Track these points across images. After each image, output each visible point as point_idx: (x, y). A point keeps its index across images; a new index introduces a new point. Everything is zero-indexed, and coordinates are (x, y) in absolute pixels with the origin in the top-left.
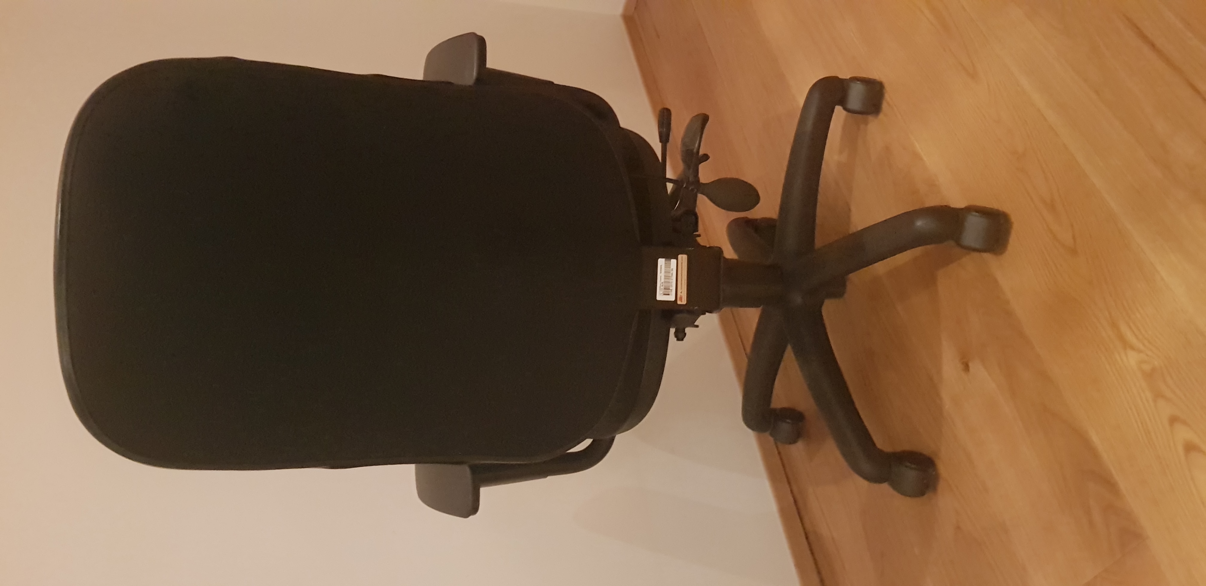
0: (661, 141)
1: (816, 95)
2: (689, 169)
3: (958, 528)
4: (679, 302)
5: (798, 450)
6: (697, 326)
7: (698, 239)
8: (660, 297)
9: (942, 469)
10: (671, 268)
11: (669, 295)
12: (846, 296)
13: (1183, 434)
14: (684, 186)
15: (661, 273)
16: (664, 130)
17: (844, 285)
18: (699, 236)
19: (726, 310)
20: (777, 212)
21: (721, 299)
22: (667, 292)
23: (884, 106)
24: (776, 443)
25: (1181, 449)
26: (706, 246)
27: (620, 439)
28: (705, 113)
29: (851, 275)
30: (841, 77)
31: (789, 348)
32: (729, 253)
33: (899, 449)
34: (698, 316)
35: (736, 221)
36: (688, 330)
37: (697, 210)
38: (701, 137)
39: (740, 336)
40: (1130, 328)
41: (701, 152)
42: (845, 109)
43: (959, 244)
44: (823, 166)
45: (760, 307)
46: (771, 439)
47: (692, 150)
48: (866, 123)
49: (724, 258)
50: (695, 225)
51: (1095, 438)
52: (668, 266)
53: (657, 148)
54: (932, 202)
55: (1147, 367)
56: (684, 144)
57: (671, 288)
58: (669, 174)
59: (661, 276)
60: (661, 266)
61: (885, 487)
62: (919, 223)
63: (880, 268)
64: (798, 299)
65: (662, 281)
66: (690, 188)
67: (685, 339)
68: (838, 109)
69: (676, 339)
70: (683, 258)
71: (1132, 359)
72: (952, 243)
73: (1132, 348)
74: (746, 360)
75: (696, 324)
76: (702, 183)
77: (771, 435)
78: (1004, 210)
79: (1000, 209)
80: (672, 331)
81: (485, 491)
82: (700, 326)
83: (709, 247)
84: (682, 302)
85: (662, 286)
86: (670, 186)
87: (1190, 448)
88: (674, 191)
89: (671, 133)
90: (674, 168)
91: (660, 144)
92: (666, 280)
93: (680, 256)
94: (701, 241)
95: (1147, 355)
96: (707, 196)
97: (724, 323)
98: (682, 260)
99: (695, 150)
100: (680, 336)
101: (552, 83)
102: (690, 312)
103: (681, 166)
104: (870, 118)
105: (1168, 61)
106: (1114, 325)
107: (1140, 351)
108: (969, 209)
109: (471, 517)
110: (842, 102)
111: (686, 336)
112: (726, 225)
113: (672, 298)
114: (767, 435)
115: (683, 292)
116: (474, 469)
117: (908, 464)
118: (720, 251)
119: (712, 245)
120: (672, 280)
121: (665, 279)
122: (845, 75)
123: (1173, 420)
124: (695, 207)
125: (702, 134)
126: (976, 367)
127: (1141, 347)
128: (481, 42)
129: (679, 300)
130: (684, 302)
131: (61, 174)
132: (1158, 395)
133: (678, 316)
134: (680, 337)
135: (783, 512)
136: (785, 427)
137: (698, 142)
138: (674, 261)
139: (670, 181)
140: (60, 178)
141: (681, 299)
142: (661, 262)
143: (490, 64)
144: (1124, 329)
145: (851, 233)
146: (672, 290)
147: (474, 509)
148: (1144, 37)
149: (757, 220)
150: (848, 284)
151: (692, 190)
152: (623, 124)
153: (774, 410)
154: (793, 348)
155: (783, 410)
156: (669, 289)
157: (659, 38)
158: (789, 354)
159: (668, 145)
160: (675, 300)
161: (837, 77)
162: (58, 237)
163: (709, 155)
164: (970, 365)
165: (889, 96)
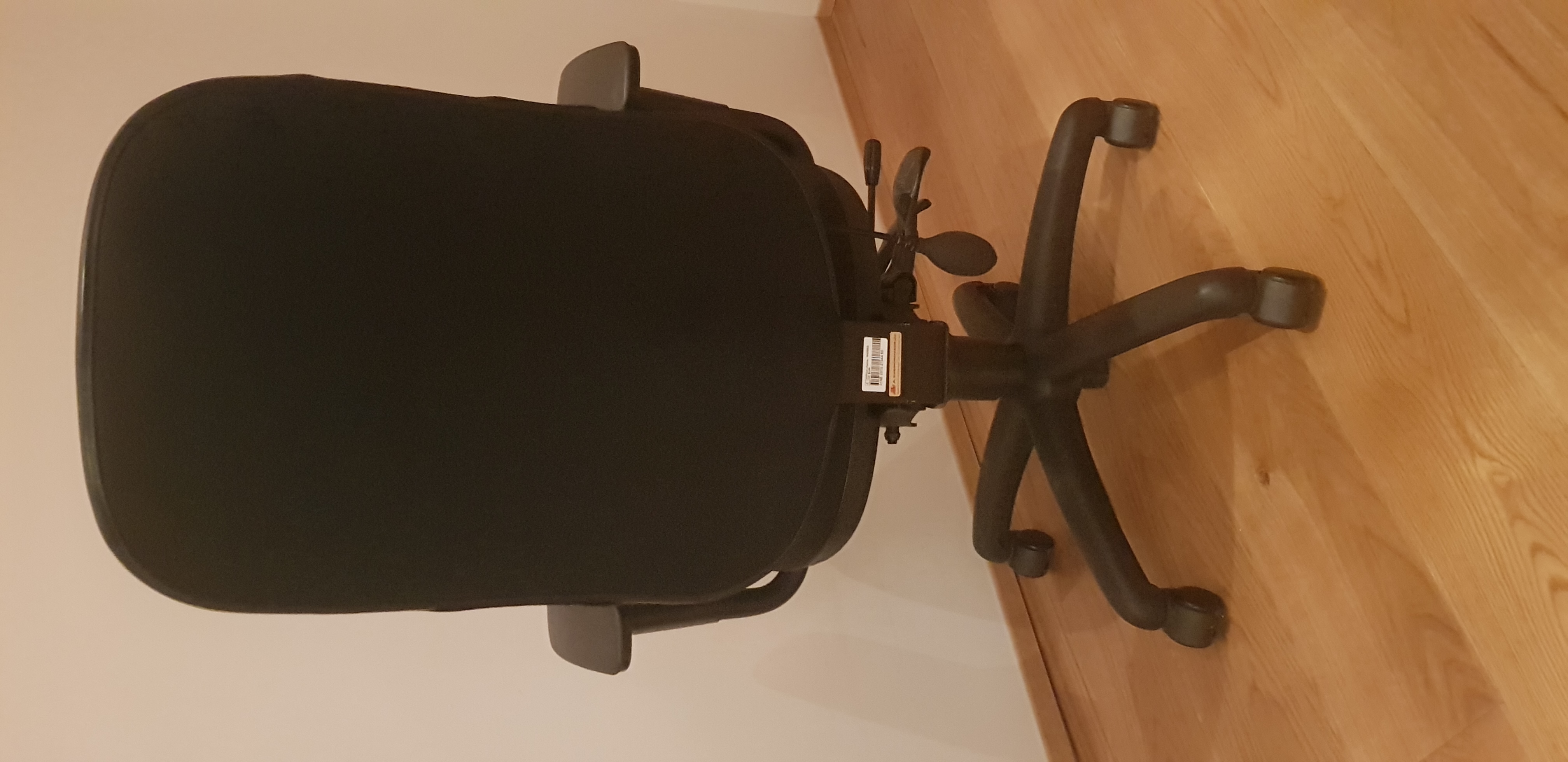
0: (868, 183)
1: (1070, 125)
2: (904, 220)
3: (1254, 688)
4: (891, 394)
5: (1045, 584)
6: (914, 425)
7: (916, 311)
8: (866, 387)
9: (1235, 610)
10: (881, 349)
11: (878, 384)
12: (1108, 384)
13: (1548, 568)
14: (898, 242)
15: (867, 356)
16: (872, 168)
17: (1106, 371)
18: (917, 306)
19: (953, 403)
20: (1020, 274)
21: (946, 391)
22: (875, 380)
23: (1160, 137)
24: (1017, 576)
25: (1545, 588)
26: (926, 321)
27: (815, 572)
28: (926, 146)
29: (1116, 357)
30: (1102, 99)
31: (1034, 454)
32: (957, 329)
33: (1177, 584)
34: (917, 412)
35: (964, 286)
36: (902, 430)
37: (914, 274)
38: (920, 179)
39: (970, 436)
40: (1480, 428)
41: (920, 197)
42: (1109, 141)
43: (1258, 320)
44: (1079, 215)
45: (995, 399)
46: (1011, 571)
47: (908, 195)
48: (1135, 159)
49: (950, 335)
50: (913, 296)
51: (1434, 575)
52: (876, 346)
53: (863, 192)
54: (1220, 263)
55: (1501, 480)
56: (897, 186)
57: (880, 376)
58: (879, 227)
59: (867, 360)
60: (868, 347)
61: (1160, 633)
62: (1205, 291)
63: (1154, 348)
64: (1046, 389)
65: (868, 367)
66: (906, 245)
67: (898, 441)
68: (1099, 141)
69: (887, 442)
70: (896, 337)
71: (1482, 469)
72: (1245, 317)
73: (1482, 455)
74: (979, 468)
75: (913, 421)
76: (921, 238)
77: (1012, 566)
78: (1315, 274)
79: (1310, 272)
80: (882, 430)
81: (638, 640)
82: (918, 425)
83: (931, 322)
84: (895, 393)
85: (869, 373)
86: (879, 243)
87: (1556, 586)
88: (884, 248)
89: (881, 171)
90: (885, 218)
91: (867, 187)
92: (875, 365)
93: (892, 334)
94: (919, 313)
95: (1502, 464)
96: (928, 256)
97: (949, 420)
98: (895, 339)
99: (912, 195)
100: (893, 437)
101: (726, 107)
102: (905, 407)
103: (894, 215)
104: (1141, 152)
105: (1531, 81)
106: (1459, 425)
107: (1492, 459)
108: (1270, 273)
109: (620, 674)
110: (1105, 131)
111: (900, 438)
112: (952, 292)
113: (882, 388)
114: (1006, 567)
115: (895, 381)
116: (624, 612)
117: (1190, 605)
118: (945, 327)
119: (935, 319)
120: (882, 365)
121: (873, 363)
122: (1108, 95)
123: (1536, 549)
124: (912, 269)
125: (921, 174)
126: (1277, 477)
127: (1495, 454)
128: (633, 54)
129: (891, 391)
130: (898, 393)
131: (84, 229)
132: (1516, 517)
133: (889, 411)
134: (893, 439)
135: (1026, 666)
136: (1029, 555)
137: (916, 183)
138: (884, 341)
139: (880, 235)
140: (83, 235)
141: (894, 388)
142: (868, 341)
143: (645, 82)
144: (1471, 429)
145: (1115, 303)
146: (881, 378)
147: (625, 663)
148: (1499, 48)
149: (992, 285)
150: (1112, 371)
151: (909, 247)
152: (818, 161)
153: (1015, 533)
154: (1040, 452)
155: (1027, 532)
156: (878, 377)
157: (865, 46)
158: (1034, 459)
159: (877, 188)
160: (885, 392)
161: (1098, 99)
162: (82, 309)
163: (931, 201)
164: (1271, 475)
165: (1165, 123)
